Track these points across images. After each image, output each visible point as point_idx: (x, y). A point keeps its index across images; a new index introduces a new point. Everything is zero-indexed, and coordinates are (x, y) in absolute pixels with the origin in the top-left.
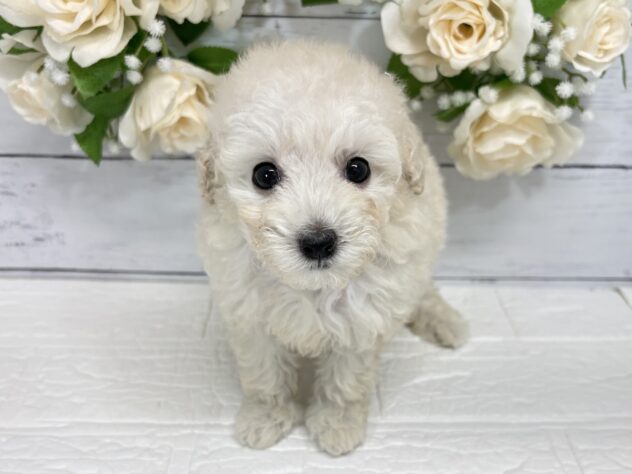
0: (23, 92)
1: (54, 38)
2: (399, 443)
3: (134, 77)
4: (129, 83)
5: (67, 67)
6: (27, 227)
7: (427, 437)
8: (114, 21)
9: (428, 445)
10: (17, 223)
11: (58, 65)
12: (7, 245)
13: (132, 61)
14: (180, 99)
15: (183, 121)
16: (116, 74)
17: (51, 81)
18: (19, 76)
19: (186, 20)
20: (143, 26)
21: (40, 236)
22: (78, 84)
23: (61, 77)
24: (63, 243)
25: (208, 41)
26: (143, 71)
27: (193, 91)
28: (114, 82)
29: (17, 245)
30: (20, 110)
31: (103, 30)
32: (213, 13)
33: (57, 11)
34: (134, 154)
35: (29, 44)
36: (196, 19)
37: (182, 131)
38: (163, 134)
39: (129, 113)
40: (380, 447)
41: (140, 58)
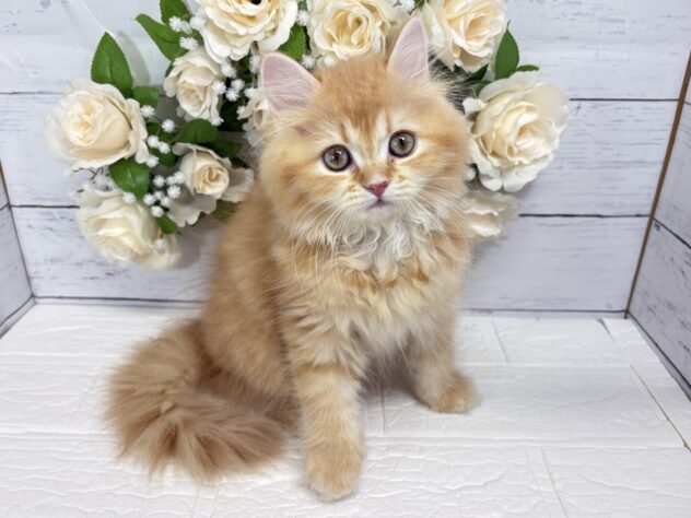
2: (398, 455)
6: (100, 264)
7: (421, 450)
9: (421, 457)
10: (93, 261)
12: (84, 278)
21: (111, 272)
24: (128, 277)
29: (92, 278)
40: (381, 458)
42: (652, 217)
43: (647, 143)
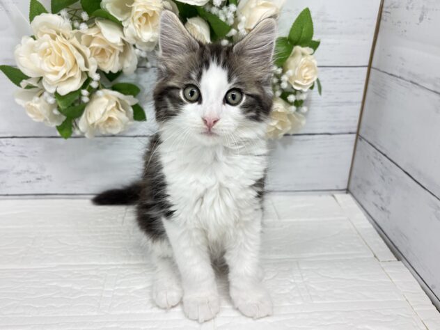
0: (32, 107)
1: (48, 83)
3: (85, 99)
4: (83, 102)
5: (54, 95)
6: (33, 173)
8: (77, 74)
10: (28, 171)
11: (51, 95)
13: (85, 92)
14: (109, 109)
15: (110, 119)
16: (77, 98)
17: (46, 101)
18: (31, 99)
19: (110, 72)
20: (90, 75)
21: (39, 177)
22: (59, 103)
23: (51, 100)
24: (51, 180)
25: (122, 80)
26: (90, 96)
27: (114, 105)
28: (76, 101)
29: (27, 182)
30: (31, 115)
31: (72, 78)
32: (123, 68)
33: (50, 71)
34: (86, 135)
35: (35, 85)
36: (115, 71)
37: (110, 124)
38: (101, 126)
39: (83, 116)
41: (88, 91)
42: (358, 133)
43: (352, 91)
